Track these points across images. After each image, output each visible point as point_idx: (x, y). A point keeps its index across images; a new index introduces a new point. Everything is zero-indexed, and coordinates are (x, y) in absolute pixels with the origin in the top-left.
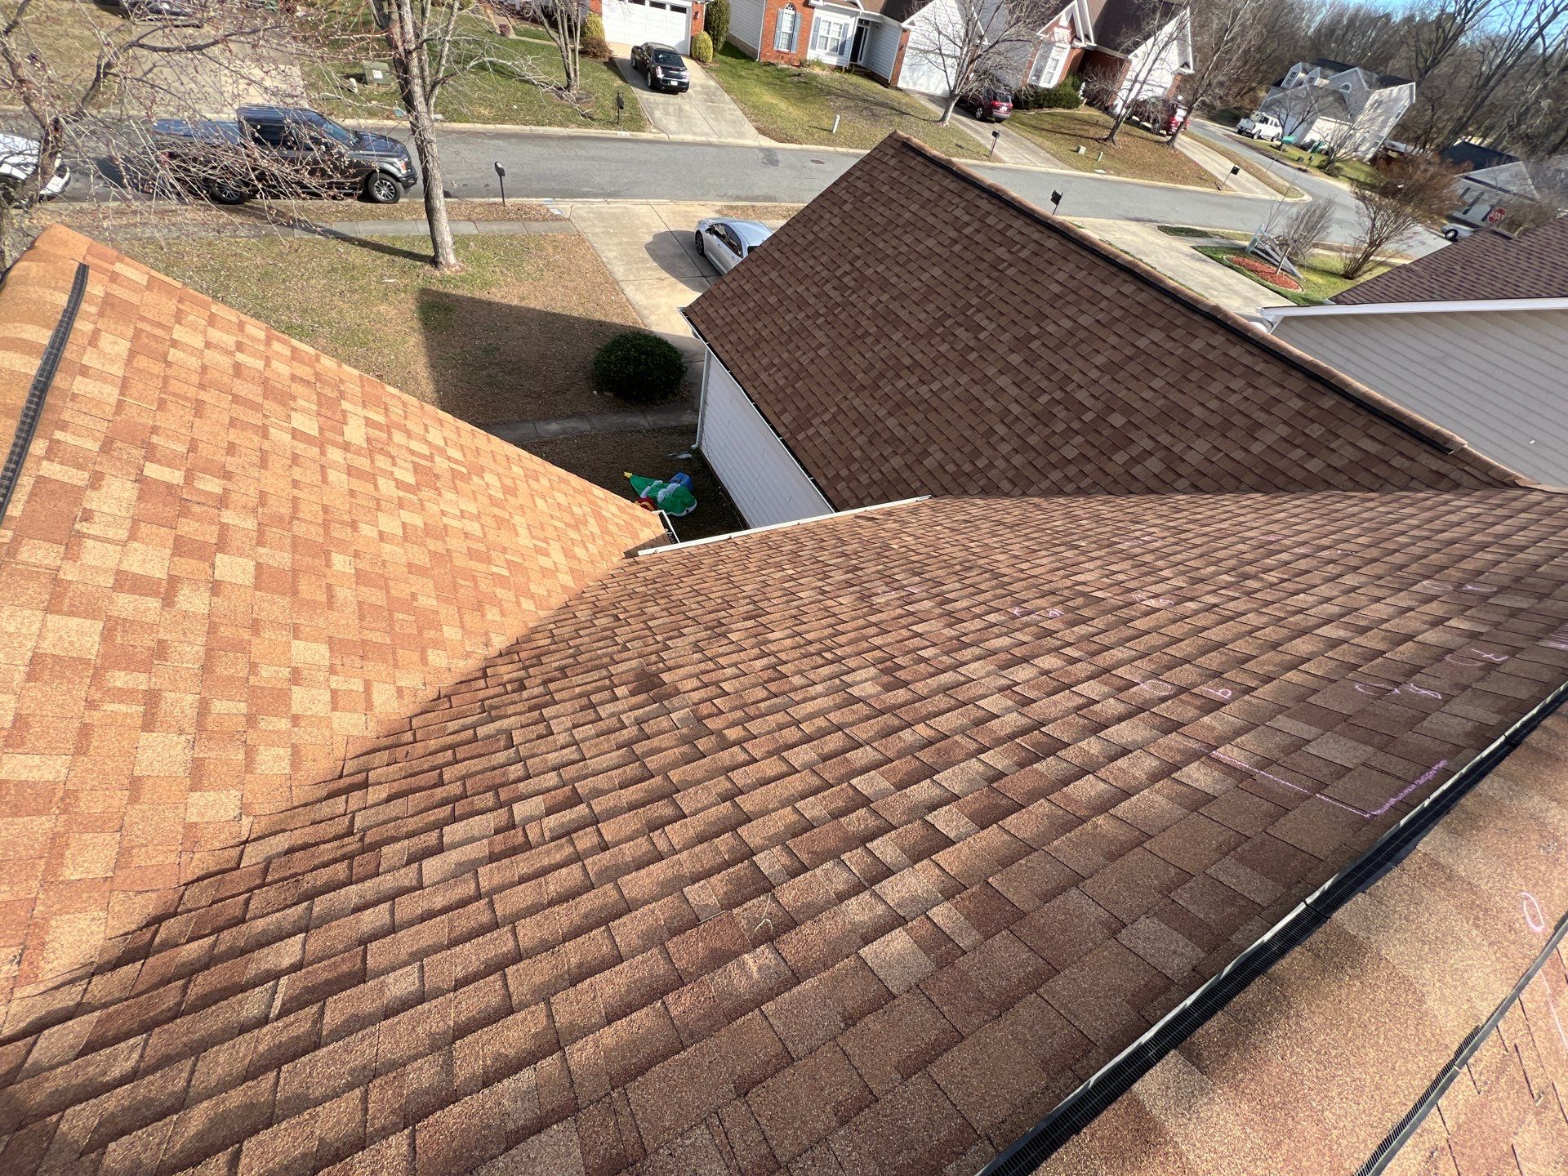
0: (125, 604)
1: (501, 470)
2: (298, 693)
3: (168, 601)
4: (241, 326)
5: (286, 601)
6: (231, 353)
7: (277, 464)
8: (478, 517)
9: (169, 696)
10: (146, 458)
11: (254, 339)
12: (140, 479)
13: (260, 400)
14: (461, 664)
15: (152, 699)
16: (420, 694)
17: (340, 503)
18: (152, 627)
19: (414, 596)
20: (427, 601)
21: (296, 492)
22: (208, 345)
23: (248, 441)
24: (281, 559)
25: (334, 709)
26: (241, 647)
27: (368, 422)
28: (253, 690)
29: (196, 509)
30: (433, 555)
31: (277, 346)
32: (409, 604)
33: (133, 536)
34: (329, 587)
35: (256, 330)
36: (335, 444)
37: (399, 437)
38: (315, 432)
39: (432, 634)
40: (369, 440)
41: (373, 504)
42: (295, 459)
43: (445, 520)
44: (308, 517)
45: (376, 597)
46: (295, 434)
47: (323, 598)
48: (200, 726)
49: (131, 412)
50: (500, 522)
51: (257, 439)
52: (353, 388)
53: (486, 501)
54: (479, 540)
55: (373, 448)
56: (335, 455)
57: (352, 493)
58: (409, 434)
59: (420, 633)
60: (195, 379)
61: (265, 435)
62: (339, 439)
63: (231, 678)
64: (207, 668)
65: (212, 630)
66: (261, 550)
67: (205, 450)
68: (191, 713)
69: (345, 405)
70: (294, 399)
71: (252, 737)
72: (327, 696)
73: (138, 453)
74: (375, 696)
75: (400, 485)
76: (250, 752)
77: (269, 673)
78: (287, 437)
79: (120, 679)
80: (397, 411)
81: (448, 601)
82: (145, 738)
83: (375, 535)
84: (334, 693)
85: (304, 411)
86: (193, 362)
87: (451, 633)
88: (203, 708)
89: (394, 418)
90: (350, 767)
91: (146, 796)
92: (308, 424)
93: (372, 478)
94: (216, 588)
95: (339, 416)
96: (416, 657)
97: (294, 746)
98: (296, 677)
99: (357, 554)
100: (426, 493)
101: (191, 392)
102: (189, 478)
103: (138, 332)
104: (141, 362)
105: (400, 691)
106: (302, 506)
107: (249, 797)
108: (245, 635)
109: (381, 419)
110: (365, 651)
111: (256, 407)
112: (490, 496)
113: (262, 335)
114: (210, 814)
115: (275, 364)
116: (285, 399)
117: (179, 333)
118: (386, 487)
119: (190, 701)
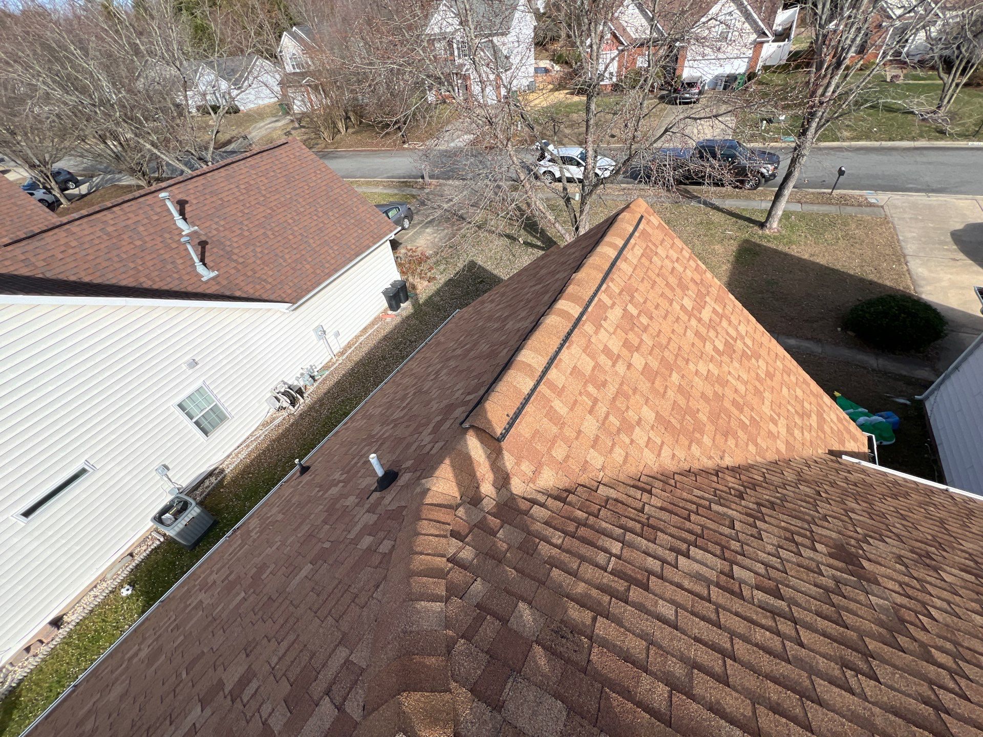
0: (603, 359)
1: (770, 361)
2: (637, 429)
3: (614, 365)
4: (682, 249)
5: (649, 385)
6: (673, 262)
7: (670, 318)
8: (746, 383)
9: (600, 404)
10: (630, 301)
11: (684, 257)
12: (625, 310)
13: (675, 287)
14: (705, 460)
15: (595, 401)
16: (681, 463)
17: (686, 348)
18: (605, 372)
19: (698, 410)
20: (703, 417)
21: (672, 335)
22: (667, 257)
23: (664, 304)
24: (654, 364)
25: (646, 446)
26: (627, 397)
27: (714, 311)
28: (624, 418)
29: (636, 329)
30: (716, 393)
31: (692, 263)
32: (694, 413)
33: (614, 333)
34: (666, 386)
35: (687, 253)
36: (695, 317)
37: (725, 323)
38: (690, 309)
39: (697, 435)
40: (710, 320)
41: (699, 354)
42: (678, 318)
43: (729, 378)
44: (672, 349)
45: (682, 402)
46: (683, 307)
47: (662, 391)
48: (603, 424)
49: (633, 280)
50: (757, 392)
51: (667, 304)
52: (714, 291)
53: (753, 375)
54: (742, 397)
55: (711, 326)
56: (694, 322)
57: (693, 344)
58: (730, 322)
59: (693, 432)
60: (657, 271)
61: (671, 305)
62: (698, 315)
63: (619, 408)
64: (614, 399)
65: (621, 384)
66: (650, 358)
67: (649, 304)
68: (603, 415)
69: (707, 299)
70: (688, 289)
71: (616, 439)
72: (646, 439)
73: (629, 298)
74: (663, 451)
75: (715, 349)
76: (613, 445)
77: (632, 415)
78: (679, 308)
79: (591, 389)
80: (729, 308)
81: (712, 422)
82: (588, 417)
83: (694, 370)
84: (649, 438)
85: (690, 297)
86: (659, 263)
87: (707, 440)
88: (606, 417)
89: (726, 312)
90: (643, 478)
91: (580, 440)
92: (688, 303)
93: (704, 340)
94: (629, 366)
95: (702, 304)
96: (687, 443)
97: (627, 453)
98: (639, 423)
99: (683, 376)
100: (725, 358)
101: (654, 276)
102: (639, 315)
103: (647, 246)
104: (644, 260)
105: (674, 455)
106: (672, 344)
107: (606, 465)
108: (630, 392)
109: (720, 311)
110: (668, 426)
111: (673, 289)
112: (757, 374)
113: (687, 255)
114: (593, 462)
115: (687, 271)
116: (684, 287)
117: (660, 250)
118: (709, 347)
119: (605, 409)
